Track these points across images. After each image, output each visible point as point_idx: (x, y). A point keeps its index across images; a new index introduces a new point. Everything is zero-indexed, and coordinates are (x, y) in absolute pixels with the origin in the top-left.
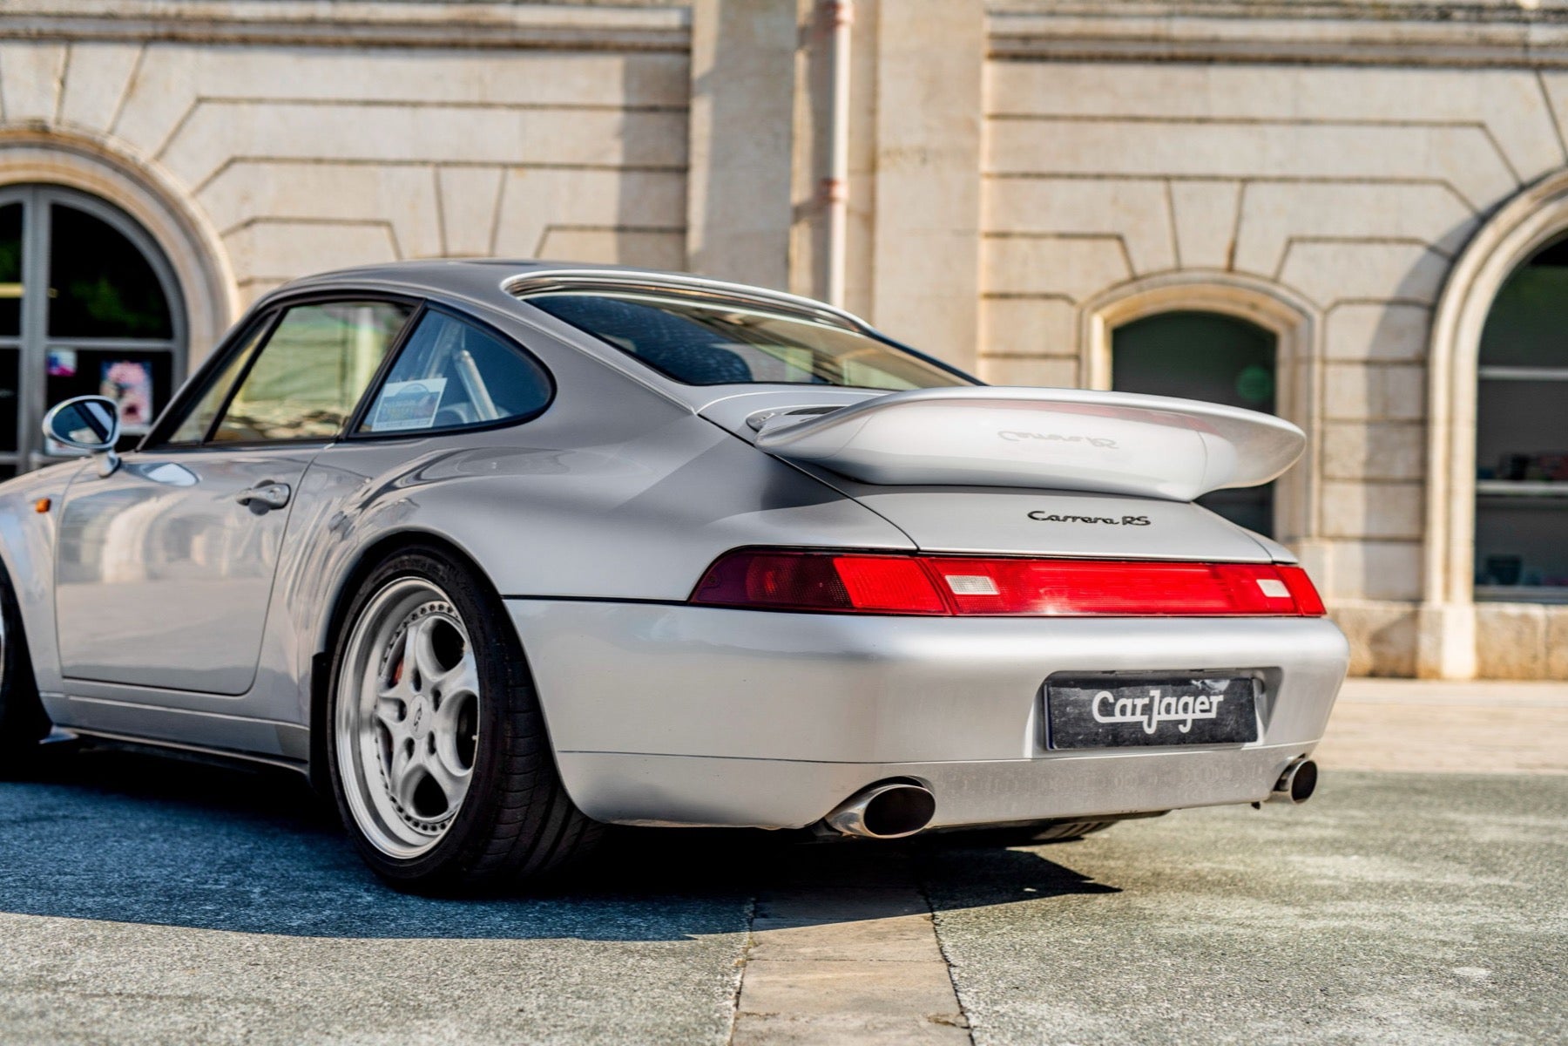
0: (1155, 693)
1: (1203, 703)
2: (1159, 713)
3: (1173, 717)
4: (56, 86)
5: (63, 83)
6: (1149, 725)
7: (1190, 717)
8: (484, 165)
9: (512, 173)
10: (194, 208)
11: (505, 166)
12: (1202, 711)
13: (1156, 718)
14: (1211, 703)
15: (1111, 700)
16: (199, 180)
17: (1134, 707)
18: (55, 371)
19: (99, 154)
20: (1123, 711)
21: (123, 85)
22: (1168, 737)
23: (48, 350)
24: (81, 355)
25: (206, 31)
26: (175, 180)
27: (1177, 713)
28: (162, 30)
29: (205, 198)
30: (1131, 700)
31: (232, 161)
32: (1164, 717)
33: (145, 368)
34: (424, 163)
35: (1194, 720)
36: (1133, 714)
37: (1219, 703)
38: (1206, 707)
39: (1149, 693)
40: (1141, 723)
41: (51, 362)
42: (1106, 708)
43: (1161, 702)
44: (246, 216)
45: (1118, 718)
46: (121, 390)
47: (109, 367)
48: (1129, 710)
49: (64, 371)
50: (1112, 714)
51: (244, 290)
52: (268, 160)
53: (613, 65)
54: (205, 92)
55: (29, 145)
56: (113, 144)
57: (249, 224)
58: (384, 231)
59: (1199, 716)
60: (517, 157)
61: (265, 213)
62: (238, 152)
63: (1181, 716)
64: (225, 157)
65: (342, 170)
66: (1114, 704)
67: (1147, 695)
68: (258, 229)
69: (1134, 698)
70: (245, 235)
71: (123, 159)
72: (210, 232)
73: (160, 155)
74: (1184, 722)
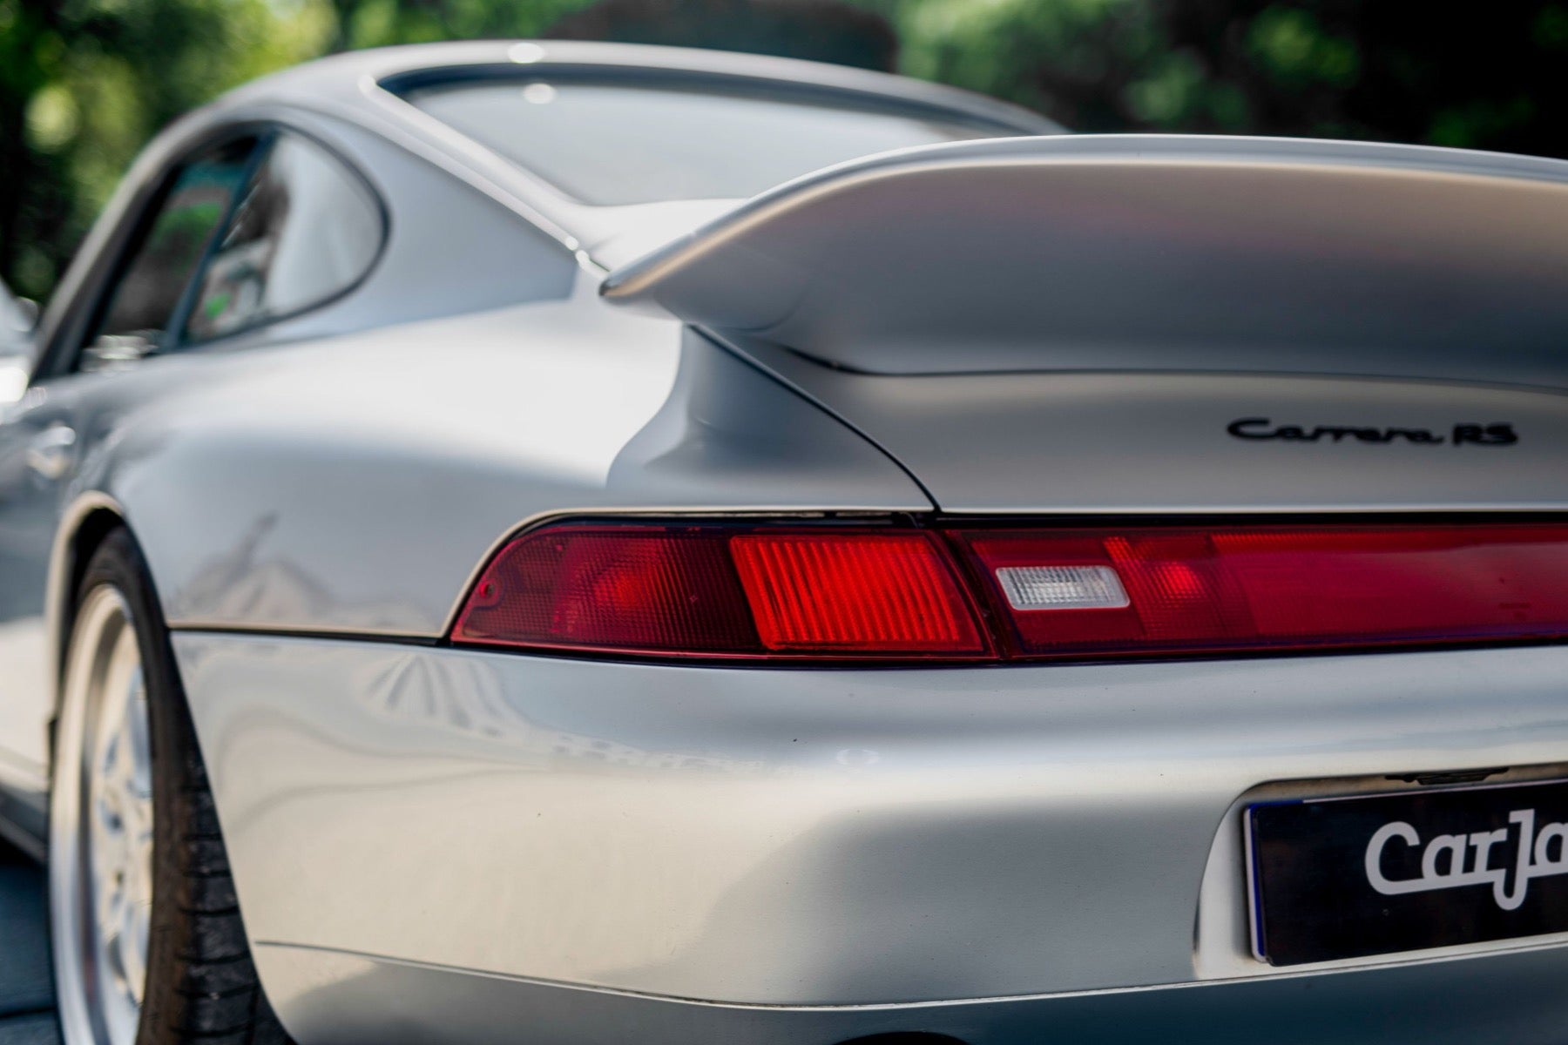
0: (1526, 820)
2: (1532, 860)
6: (1510, 889)
13: (1523, 871)
15: (1412, 838)
17: (1471, 852)
20: (1443, 862)
30: (1463, 838)
32: (1544, 867)
36: (1469, 866)
39: (1507, 817)
40: (1488, 887)
42: (1398, 859)
43: (1535, 835)
45: (1431, 880)
48: (1458, 861)
50: (1418, 874)
66: (1419, 851)
67: (1503, 822)
69: (1468, 830)
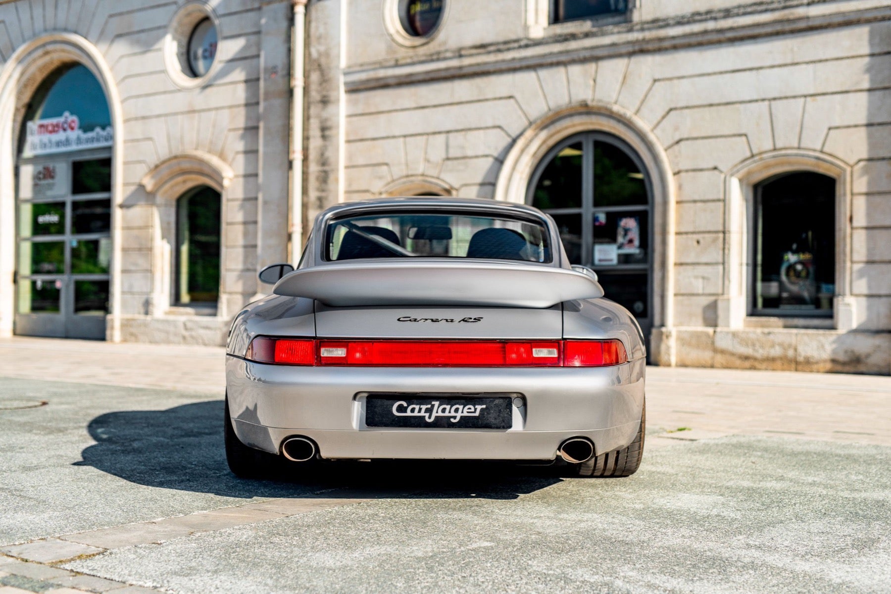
0: (436, 403)
1: (470, 409)
2: (437, 412)
3: (447, 414)
4: (592, 83)
5: (595, 81)
6: (430, 417)
7: (459, 415)
8: (794, 97)
9: (809, 99)
10: (652, 137)
11: (805, 96)
12: (468, 412)
13: (434, 414)
14: (476, 409)
16: (655, 122)
17: (420, 409)
18: (597, 224)
19: (611, 115)
20: (413, 410)
21: (621, 79)
22: (442, 423)
23: (594, 214)
24: (609, 215)
25: (656, 45)
26: (643, 124)
27: (450, 412)
28: (637, 48)
29: (658, 131)
30: (419, 406)
31: (671, 110)
32: (440, 414)
33: (636, 220)
34: (763, 100)
35: (461, 417)
36: (419, 412)
37: (482, 410)
38: (473, 410)
40: (424, 417)
41: (595, 219)
42: (401, 409)
43: (439, 407)
44: (677, 138)
46: (626, 231)
47: (620, 220)
48: (417, 410)
49: (601, 223)
50: (406, 412)
51: (676, 176)
52: (687, 107)
53: (863, 31)
54: (657, 77)
55: (580, 114)
56: (616, 108)
57: (678, 142)
58: (744, 138)
59: (465, 414)
60: (812, 92)
61: (686, 136)
62: (673, 106)
63: (453, 414)
64: (667, 109)
65: (722, 108)
68: (682, 144)
70: (676, 147)
71: (621, 116)
72: (660, 149)
73: (637, 112)
74: (455, 417)
